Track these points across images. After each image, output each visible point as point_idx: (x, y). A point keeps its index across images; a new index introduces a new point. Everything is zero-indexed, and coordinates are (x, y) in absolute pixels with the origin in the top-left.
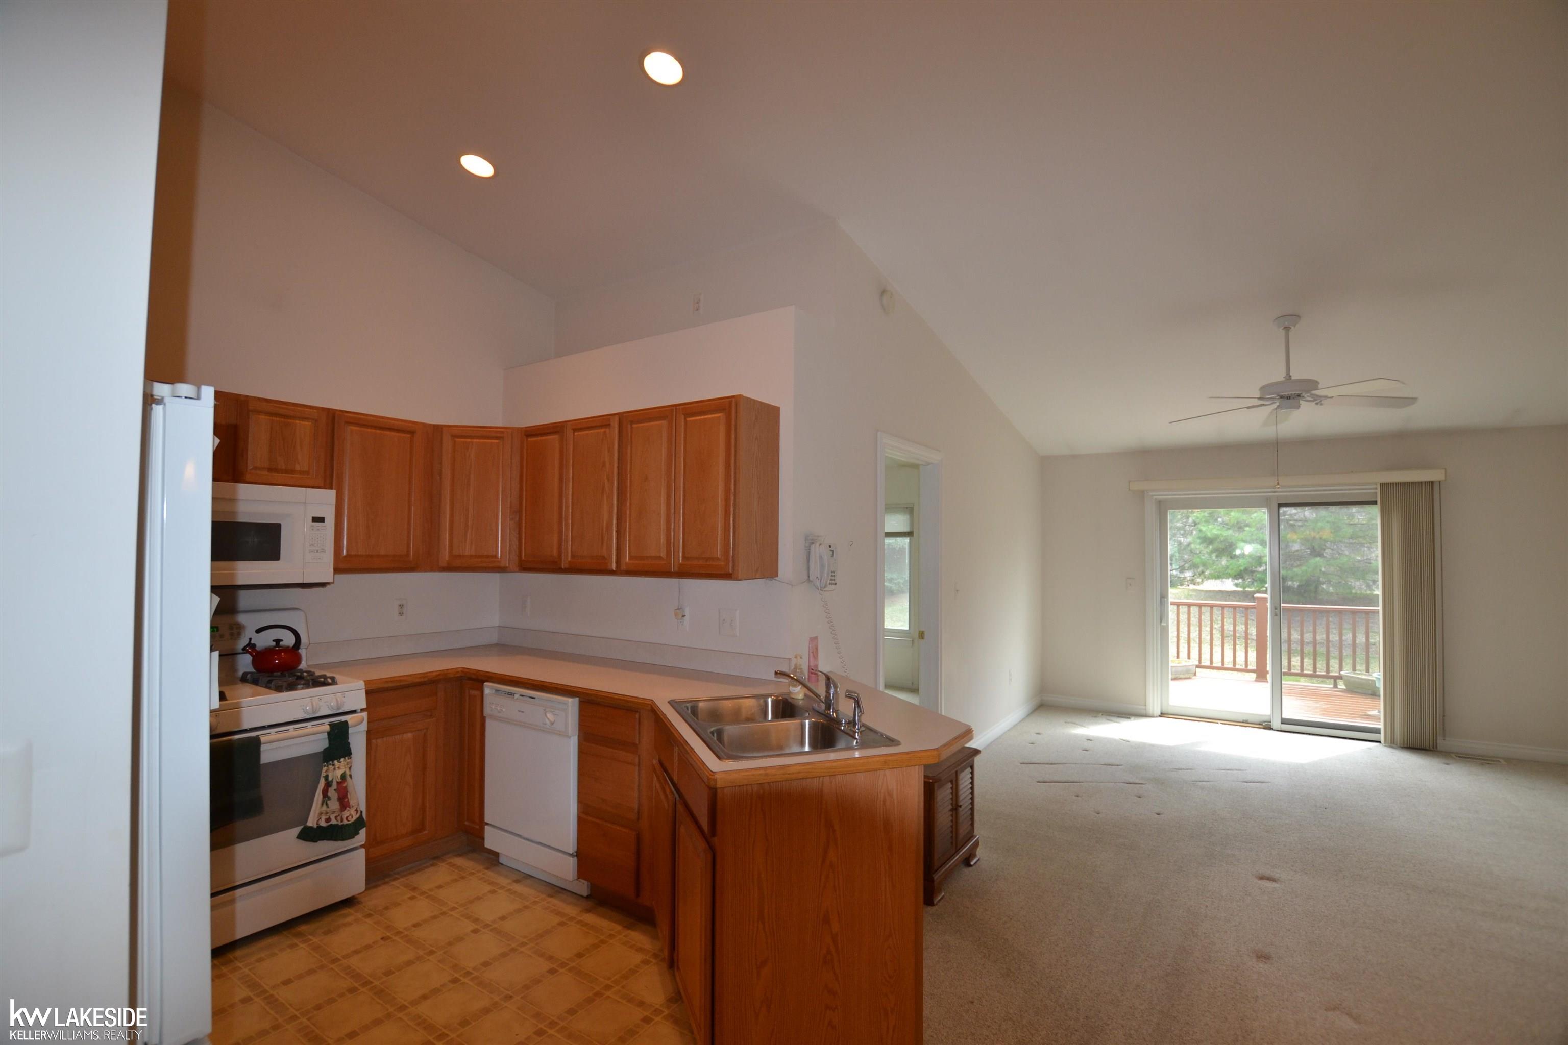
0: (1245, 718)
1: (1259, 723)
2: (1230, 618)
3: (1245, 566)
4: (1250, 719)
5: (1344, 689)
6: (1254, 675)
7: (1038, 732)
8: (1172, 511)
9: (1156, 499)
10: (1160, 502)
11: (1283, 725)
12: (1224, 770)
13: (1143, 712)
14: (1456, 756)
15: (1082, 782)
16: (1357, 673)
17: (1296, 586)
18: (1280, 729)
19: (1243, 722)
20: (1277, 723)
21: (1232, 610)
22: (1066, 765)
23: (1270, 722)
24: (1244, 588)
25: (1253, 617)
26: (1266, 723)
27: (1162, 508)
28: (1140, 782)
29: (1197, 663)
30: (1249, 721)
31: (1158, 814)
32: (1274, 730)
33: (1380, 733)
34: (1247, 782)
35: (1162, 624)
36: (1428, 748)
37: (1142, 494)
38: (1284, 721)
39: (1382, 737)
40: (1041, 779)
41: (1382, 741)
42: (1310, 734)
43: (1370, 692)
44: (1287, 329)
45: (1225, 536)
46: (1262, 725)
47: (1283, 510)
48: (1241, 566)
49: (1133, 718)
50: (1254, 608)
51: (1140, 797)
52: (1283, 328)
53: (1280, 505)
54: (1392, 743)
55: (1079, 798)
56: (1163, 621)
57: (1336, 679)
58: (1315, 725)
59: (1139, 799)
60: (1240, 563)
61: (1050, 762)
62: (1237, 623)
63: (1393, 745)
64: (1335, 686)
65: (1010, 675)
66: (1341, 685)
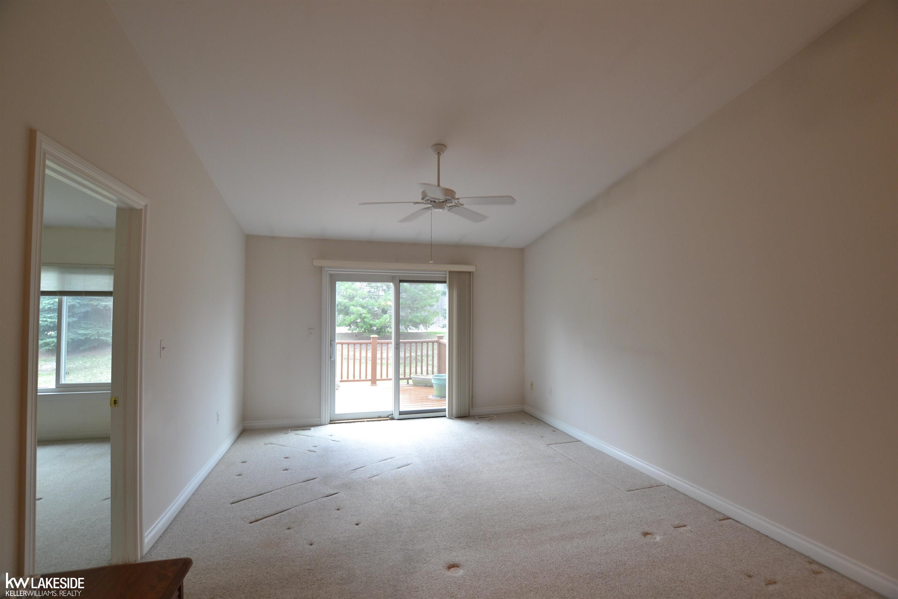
0: (380, 415)
1: (386, 417)
2: (346, 348)
3: (354, 319)
4: (382, 415)
5: (412, 384)
6: (370, 382)
7: (243, 460)
8: (340, 282)
9: (329, 273)
10: (331, 275)
11: (400, 416)
12: (382, 461)
13: (319, 423)
14: (478, 418)
15: (290, 509)
16: (418, 375)
17: (375, 329)
18: (398, 419)
19: (378, 418)
20: (396, 416)
21: (359, 345)
22: (272, 492)
23: (393, 415)
24: (352, 331)
25: (370, 348)
26: (391, 416)
27: (333, 279)
28: (334, 492)
29: (340, 380)
30: (382, 416)
31: (357, 525)
32: (396, 420)
33: (445, 411)
34: (399, 468)
35: (331, 359)
36: (466, 416)
37: (321, 269)
38: (401, 413)
39: (447, 413)
40: (253, 519)
41: (447, 415)
42: (413, 418)
43: (424, 385)
44: (439, 154)
45: (345, 303)
46: (388, 417)
47: (401, 284)
48: (352, 319)
49: (312, 429)
50: (371, 343)
51: (338, 510)
52: (437, 152)
53: (401, 281)
54: (451, 417)
55: (291, 531)
56: (332, 358)
57: (408, 379)
58: (416, 413)
59: (338, 511)
60: (351, 317)
61: (259, 493)
62: (350, 351)
63: (452, 417)
64: (408, 383)
65: (218, 416)
66: (411, 382)
